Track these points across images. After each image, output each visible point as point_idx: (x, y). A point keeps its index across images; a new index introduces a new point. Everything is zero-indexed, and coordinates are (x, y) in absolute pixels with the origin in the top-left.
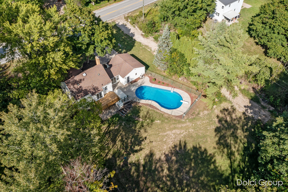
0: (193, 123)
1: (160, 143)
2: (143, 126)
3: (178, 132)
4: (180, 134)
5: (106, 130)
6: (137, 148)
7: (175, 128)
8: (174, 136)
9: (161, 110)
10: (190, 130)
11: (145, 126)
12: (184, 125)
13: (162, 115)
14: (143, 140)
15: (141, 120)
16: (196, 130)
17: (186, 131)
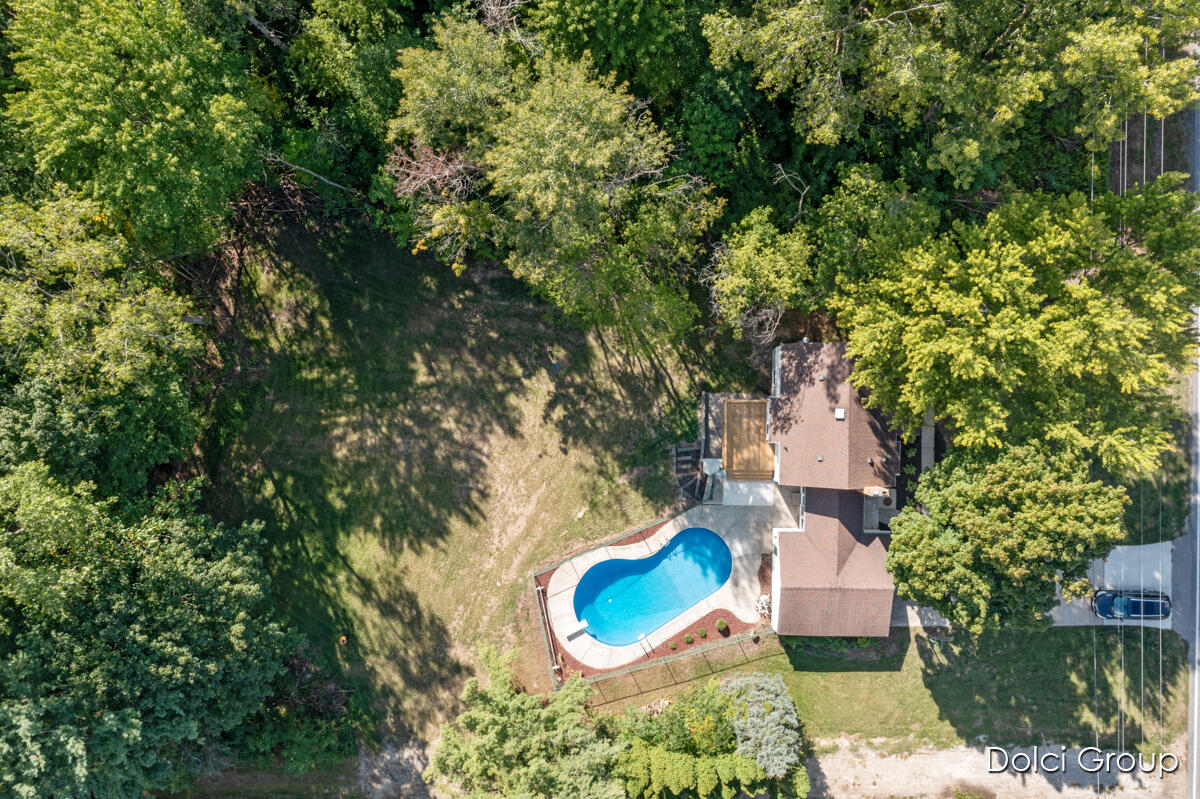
0: (503, 586)
1: (525, 467)
2: (601, 473)
3: (515, 530)
4: (504, 530)
5: (671, 381)
6: (559, 413)
7: (528, 532)
8: (510, 513)
9: (603, 549)
10: (492, 560)
11: (595, 478)
12: (517, 561)
13: (588, 539)
14: (565, 441)
15: (622, 480)
16: (482, 576)
17: (498, 549)
